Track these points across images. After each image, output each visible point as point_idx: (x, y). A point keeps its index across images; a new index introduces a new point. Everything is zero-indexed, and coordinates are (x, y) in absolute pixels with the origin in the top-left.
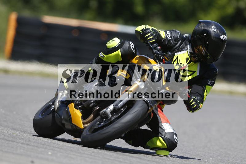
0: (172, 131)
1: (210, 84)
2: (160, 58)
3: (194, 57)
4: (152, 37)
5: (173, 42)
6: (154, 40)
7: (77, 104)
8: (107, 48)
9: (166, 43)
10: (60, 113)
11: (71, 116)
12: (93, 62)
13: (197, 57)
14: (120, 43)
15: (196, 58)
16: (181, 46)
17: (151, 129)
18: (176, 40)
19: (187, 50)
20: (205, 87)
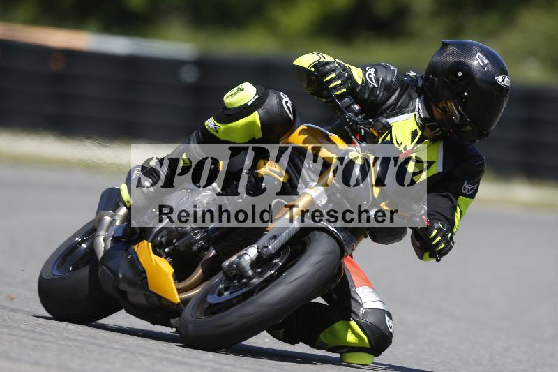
0: (379, 306)
1: (467, 193)
2: (361, 132)
3: (432, 128)
4: (339, 82)
5: (382, 93)
6: (344, 90)
7: (158, 242)
8: (225, 108)
9: (366, 96)
10: (112, 264)
11: (145, 272)
12: (192, 142)
13: (439, 129)
14: (257, 96)
15: (436, 131)
16: (399, 103)
17: (326, 302)
18: (388, 88)
19: (414, 111)
20: (457, 199)
